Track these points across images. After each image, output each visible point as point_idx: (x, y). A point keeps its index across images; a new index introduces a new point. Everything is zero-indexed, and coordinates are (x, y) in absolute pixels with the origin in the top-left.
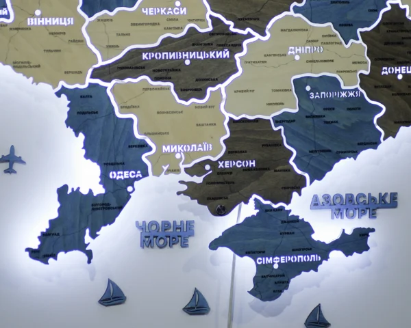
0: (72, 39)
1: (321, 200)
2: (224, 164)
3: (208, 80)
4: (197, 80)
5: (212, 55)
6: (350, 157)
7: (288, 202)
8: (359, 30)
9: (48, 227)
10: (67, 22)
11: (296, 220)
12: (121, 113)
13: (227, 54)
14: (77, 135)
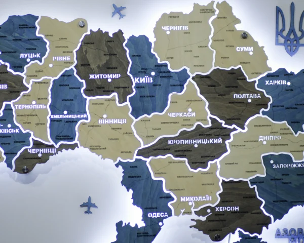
0: (125, 132)
1: (282, 232)
2: (219, 209)
3: (208, 157)
4: (202, 157)
5: (211, 141)
6: (299, 205)
7: (260, 233)
12: (155, 177)
13: (220, 141)
14: (128, 191)
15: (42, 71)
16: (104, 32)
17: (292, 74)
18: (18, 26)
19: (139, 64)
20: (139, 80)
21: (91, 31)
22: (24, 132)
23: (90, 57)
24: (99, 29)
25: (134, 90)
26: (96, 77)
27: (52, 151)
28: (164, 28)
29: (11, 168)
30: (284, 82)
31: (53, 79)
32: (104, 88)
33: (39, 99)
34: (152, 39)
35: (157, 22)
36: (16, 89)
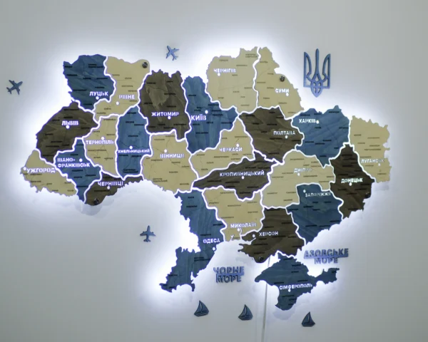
0: (184, 166)
1: (309, 253)
2: (262, 234)
3: (253, 187)
4: (248, 187)
5: (255, 173)
7: (295, 254)
8: (330, 159)
9: (171, 271)
10: (181, 156)
11: (299, 264)
12: (209, 206)
13: (263, 173)
14: (186, 219)
15: (110, 109)
16: (164, 73)
17: (320, 113)
18: (88, 66)
19: (194, 102)
20: (195, 118)
21: (153, 71)
22: (94, 166)
23: (152, 96)
24: (160, 70)
25: (191, 126)
26: (157, 115)
27: (119, 183)
28: (215, 70)
30: (313, 121)
31: (119, 116)
32: (165, 125)
33: (107, 135)
34: (205, 81)
35: (209, 65)
36: (86, 125)
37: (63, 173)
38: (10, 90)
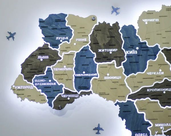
0: (121, 84)
4: (168, 99)
10: (119, 78)
12: (139, 112)
14: (123, 120)
15: (70, 48)
16: (107, 23)
18: (55, 21)
20: (129, 52)
21: (99, 23)
22: (59, 84)
23: (99, 39)
24: (104, 21)
25: (126, 58)
26: (102, 51)
27: (76, 96)
28: (144, 20)
29: (52, 107)
31: (76, 52)
32: (107, 57)
33: (68, 64)
35: (139, 17)
36: (54, 58)
37: (38, 89)
38: (8, 38)
